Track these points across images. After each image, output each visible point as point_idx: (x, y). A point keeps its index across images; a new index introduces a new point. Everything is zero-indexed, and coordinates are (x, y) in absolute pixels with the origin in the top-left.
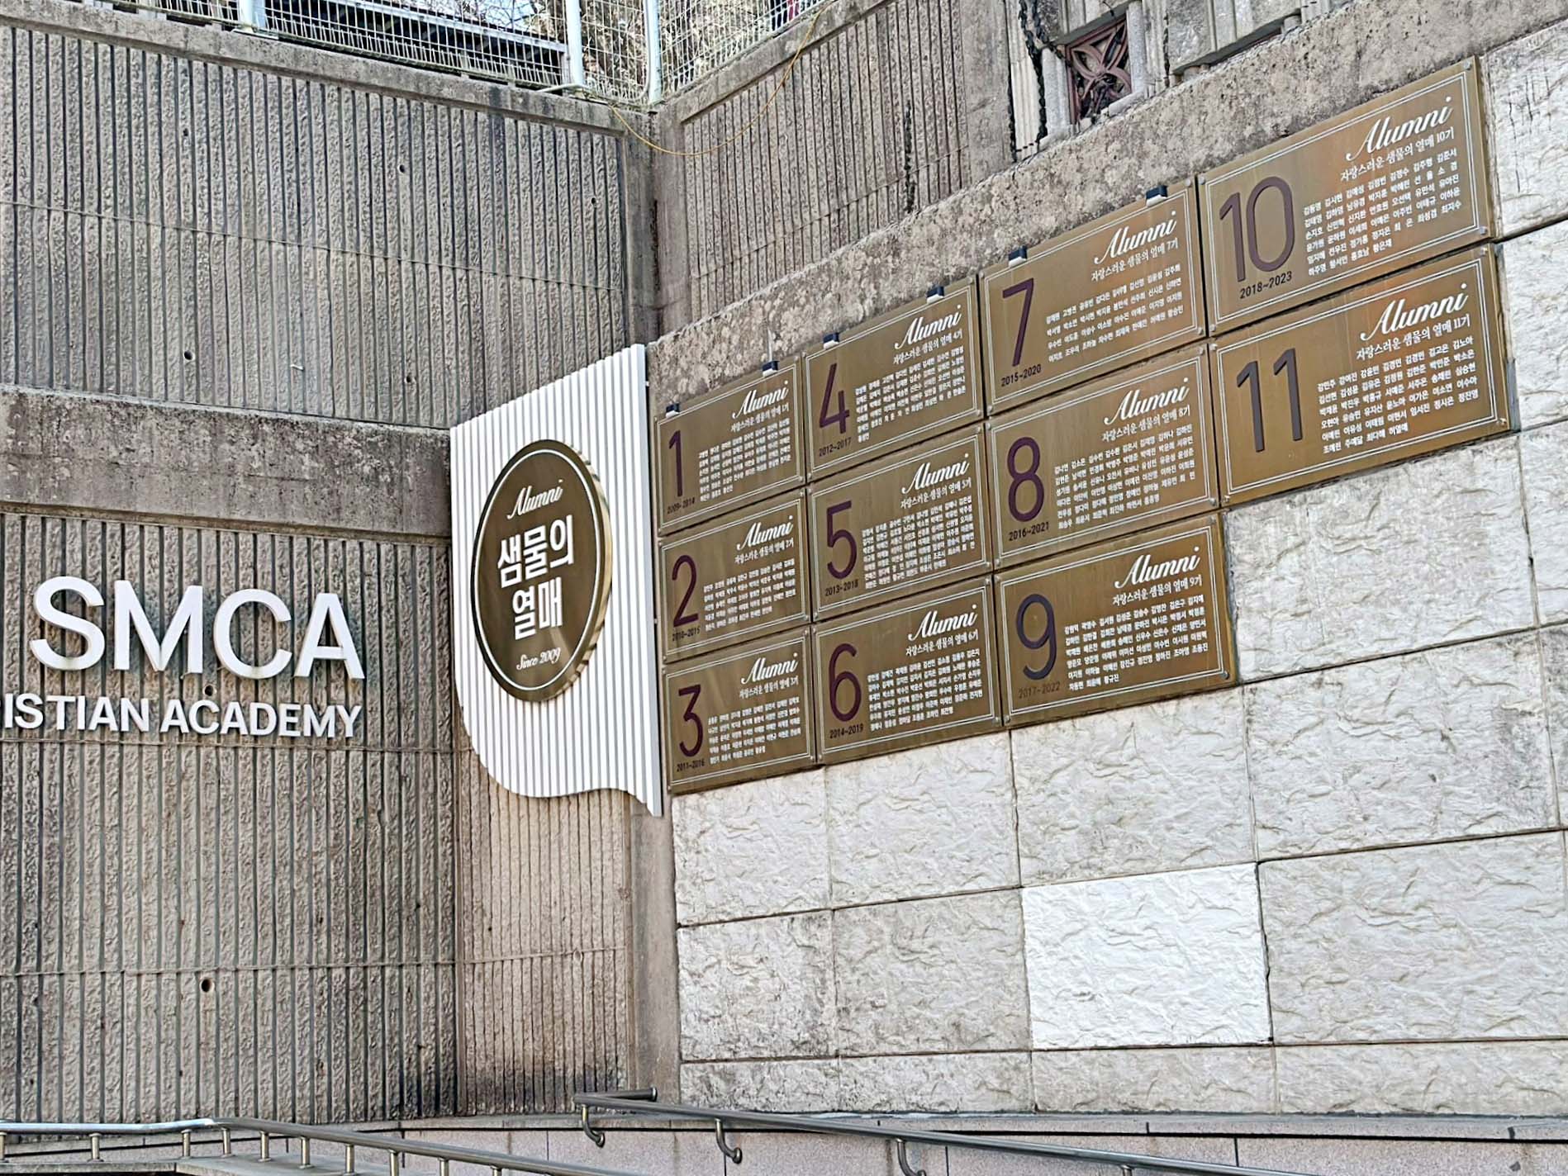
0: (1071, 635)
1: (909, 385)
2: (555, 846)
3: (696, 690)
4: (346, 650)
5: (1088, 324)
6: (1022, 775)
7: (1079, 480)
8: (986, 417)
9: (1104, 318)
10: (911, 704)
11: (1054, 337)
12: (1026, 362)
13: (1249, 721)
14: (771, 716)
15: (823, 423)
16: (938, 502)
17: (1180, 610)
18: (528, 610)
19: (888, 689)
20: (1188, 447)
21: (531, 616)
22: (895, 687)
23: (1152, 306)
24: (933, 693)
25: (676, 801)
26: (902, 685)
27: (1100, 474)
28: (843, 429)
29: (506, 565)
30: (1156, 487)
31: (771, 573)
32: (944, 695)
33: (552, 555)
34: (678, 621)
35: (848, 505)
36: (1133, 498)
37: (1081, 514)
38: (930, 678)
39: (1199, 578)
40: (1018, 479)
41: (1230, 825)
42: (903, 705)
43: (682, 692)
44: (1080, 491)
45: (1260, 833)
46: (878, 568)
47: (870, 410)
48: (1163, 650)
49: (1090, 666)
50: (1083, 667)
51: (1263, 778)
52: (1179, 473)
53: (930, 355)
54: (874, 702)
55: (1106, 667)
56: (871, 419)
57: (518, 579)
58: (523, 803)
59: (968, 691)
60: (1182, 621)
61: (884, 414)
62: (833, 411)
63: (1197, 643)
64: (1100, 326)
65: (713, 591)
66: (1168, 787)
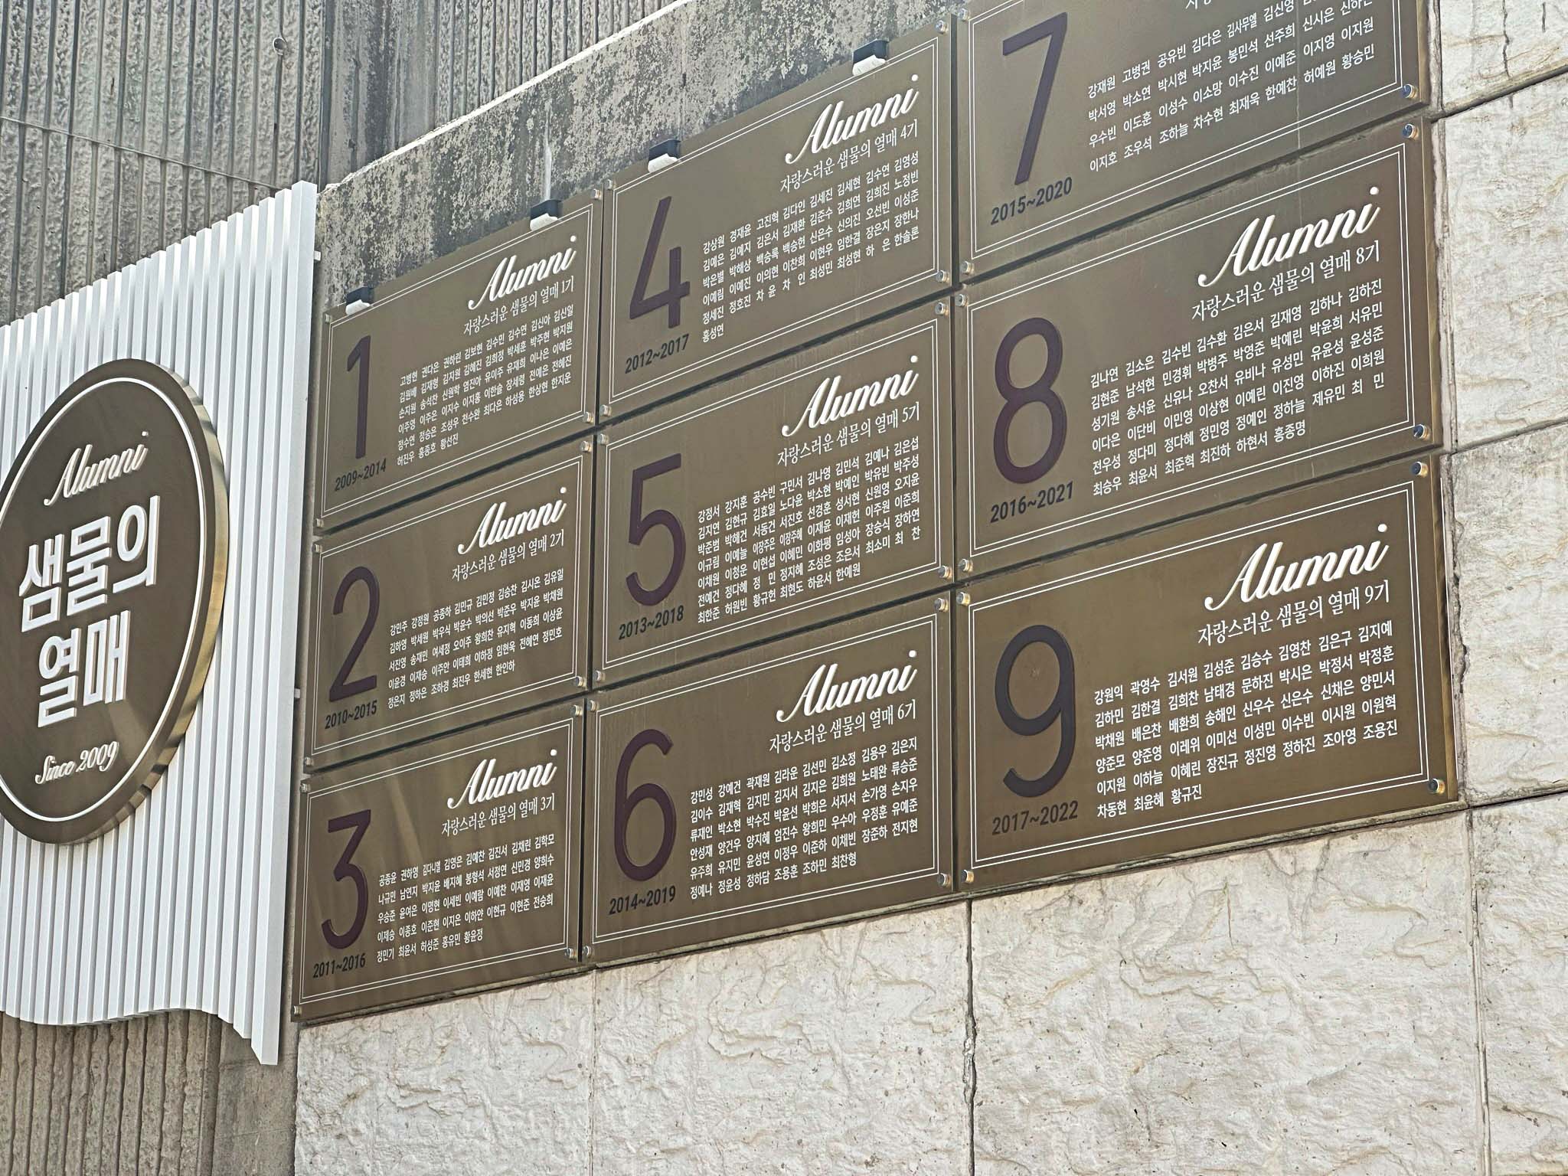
0: (1106, 707)
1: (808, 231)
2: (77, 1121)
3: (362, 820)
5: (1173, 94)
6: (988, 991)
7: (1141, 398)
8: (956, 286)
9: (1208, 79)
10: (773, 846)
11: (1104, 123)
12: (1045, 173)
13: (1484, 885)
14: (496, 872)
15: (638, 308)
16: (851, 451)
17: (1341, 652)
18: (65, 673)
19: (729, 818)
20: (1371, 324)
21: (71, 682)
22: (744, 814)
23: (1309, 50)
24: (818, 826)
25: (306, 1034)
26: (759, 810)
27: (1184, 385)
28: (674, 322)
29: (34, 590)
30: (1300, 405)
31: (519, 597)
32: (841, 831)
33: (118, 569)
34: (340, 690)
35: (673, 463)
36: (1250, 431)
37: (1140, 464)
38: (815, 797)
39: (1385, 586)
40: (1015, 400)
41: (1432, 1105)
42: (758, 849)
43: (336, 825)
44: (1142, 419)
45: (1496, 1119)
46: (724, 583)
47: (730, 280)
48: (1300, 734)
49: (1144, 768)
50: (1129, 770)
51: (1509, 1004)
52: (1350, 376)
53: (852, 172)
54: (701, 843)
55: (1176, 772)
56: (729, 298)
57: (53, 616)
58: (27, 1036)
59: (889, 821)
60: (1345, 674)
61: (755, 286)
62: (659, 283)
63: (1374, 720)
64: (1198, 96)
65: (409, 633)
66: (1297, 1020)
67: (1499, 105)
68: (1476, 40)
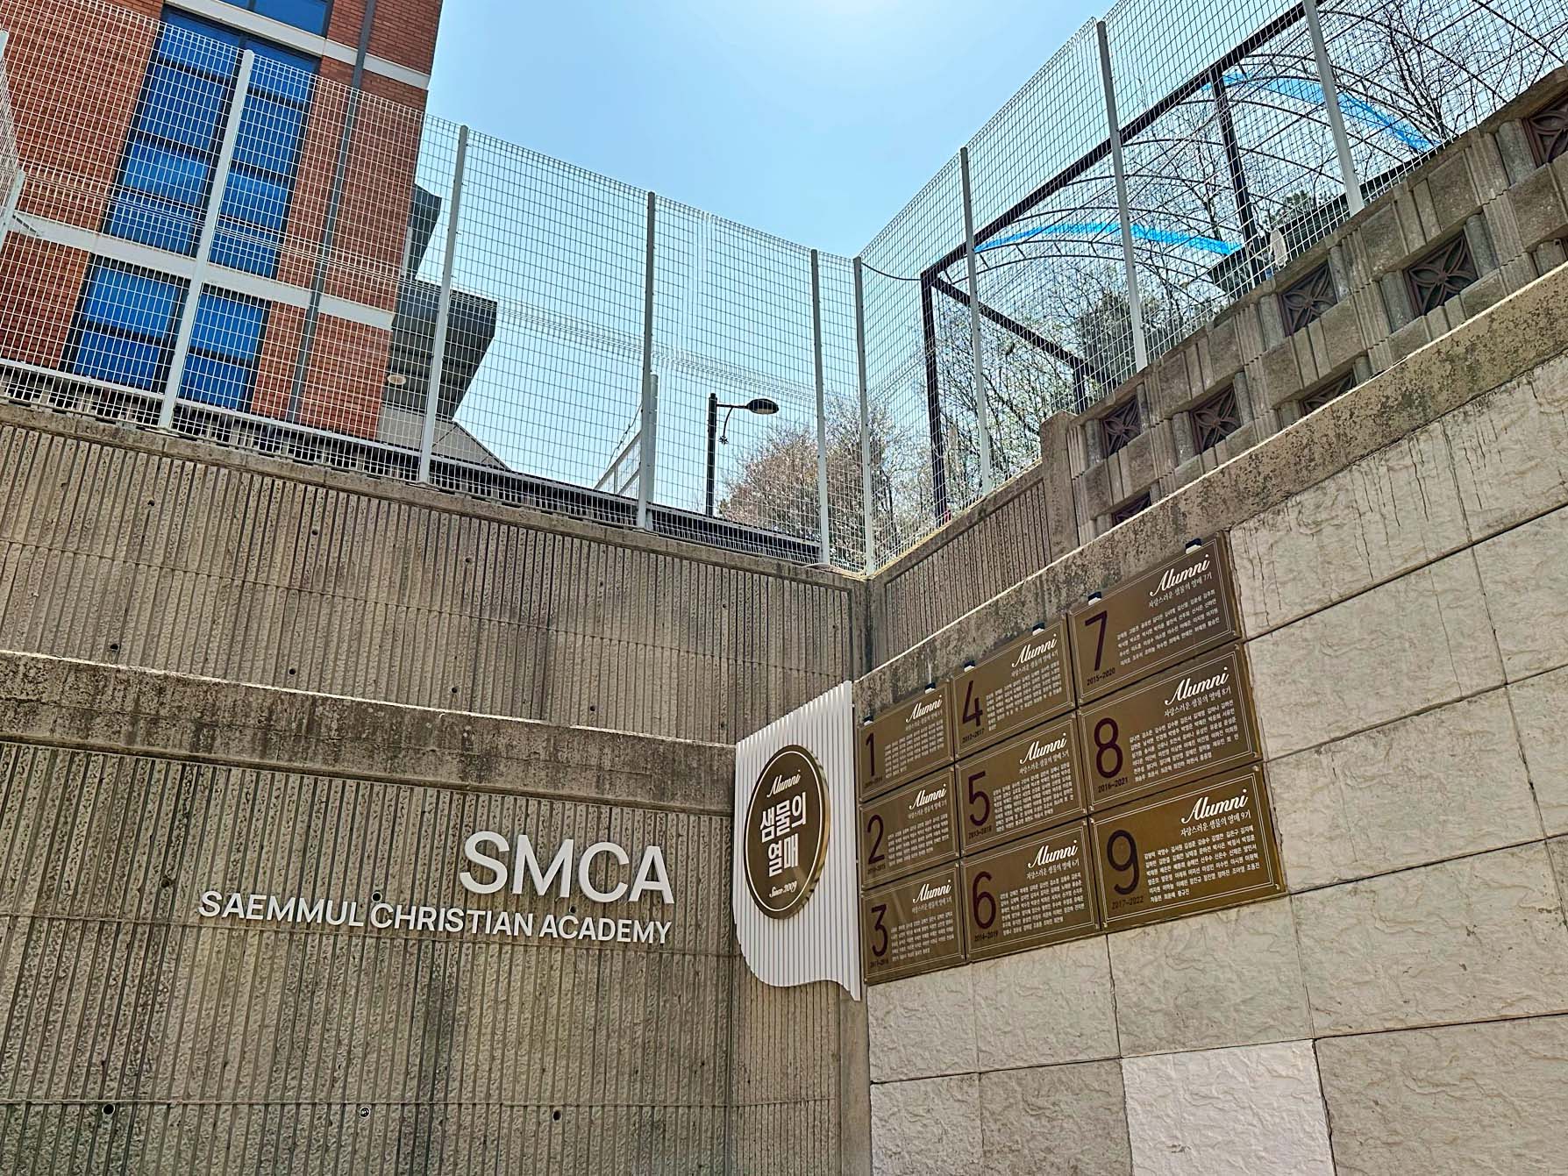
0: (1149, 860)
1: (1022, 690)
2: (791, 1023)
3: (883, 908)
4: (663, 885)
5: (1148, 637)
6: (1118, 969)
7: (1149, 746)
8: (1077, 707)
9: (1160, 631)
10: (1032, 915)
11: (1124, 648)
12: (1104, 667)
13: (1299, 924)
14: (933, 926)
15: (965, 720)
16: (1045, 768)
17: (1235, 837)
18: (777, 857)
19: (1015, 904)
20: (1231, 716)
21: (780, 860)
22: (1020, 903)
23: (1195, 620)
24: (1047, 907)
25: (870, 989)
26: (1025, 901)
27: (1164, 740)
28: (978, 724)
30: (1208, 747)
31: (932, 824)
32: (1056, 908)
33: (793, 819)
34: (872, 860)
35: (983, 774)
36: (1191, 756)
37: (1151, 770)
38: (1045, 896)
39: (1248, 813)
40: (1103, 748)
41: (1289, 1008)
42: (1026, 916)
43: (874, 910)
44: (1150, 753)
45: (1313, 1013)
46: (1005, 817)
47: (997, 708)
48: (1223, 869)
49: (1166, 883)
50: (1161, 884)
51: (1314, 969)
52: (1226, 735)
53: (1035, 669)
54: (1005, 914)
55: (1178, 884)
56: (997, 715)
57: (772, 837)
58: (772, 991)
59: (1073, 905)
60: (1237, 846)
61: (1005, 711)
62: (971, 711)
63: (1250, 862)
64: (1157, 637)
65: (895, 839)
66: (1235, 978)
67: (1268, 636)
68: (1256, 614)
